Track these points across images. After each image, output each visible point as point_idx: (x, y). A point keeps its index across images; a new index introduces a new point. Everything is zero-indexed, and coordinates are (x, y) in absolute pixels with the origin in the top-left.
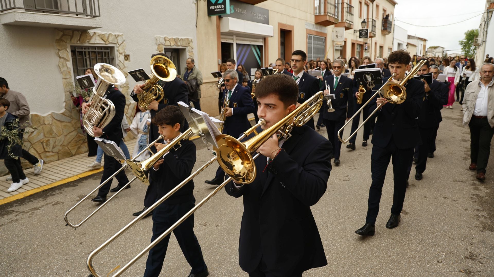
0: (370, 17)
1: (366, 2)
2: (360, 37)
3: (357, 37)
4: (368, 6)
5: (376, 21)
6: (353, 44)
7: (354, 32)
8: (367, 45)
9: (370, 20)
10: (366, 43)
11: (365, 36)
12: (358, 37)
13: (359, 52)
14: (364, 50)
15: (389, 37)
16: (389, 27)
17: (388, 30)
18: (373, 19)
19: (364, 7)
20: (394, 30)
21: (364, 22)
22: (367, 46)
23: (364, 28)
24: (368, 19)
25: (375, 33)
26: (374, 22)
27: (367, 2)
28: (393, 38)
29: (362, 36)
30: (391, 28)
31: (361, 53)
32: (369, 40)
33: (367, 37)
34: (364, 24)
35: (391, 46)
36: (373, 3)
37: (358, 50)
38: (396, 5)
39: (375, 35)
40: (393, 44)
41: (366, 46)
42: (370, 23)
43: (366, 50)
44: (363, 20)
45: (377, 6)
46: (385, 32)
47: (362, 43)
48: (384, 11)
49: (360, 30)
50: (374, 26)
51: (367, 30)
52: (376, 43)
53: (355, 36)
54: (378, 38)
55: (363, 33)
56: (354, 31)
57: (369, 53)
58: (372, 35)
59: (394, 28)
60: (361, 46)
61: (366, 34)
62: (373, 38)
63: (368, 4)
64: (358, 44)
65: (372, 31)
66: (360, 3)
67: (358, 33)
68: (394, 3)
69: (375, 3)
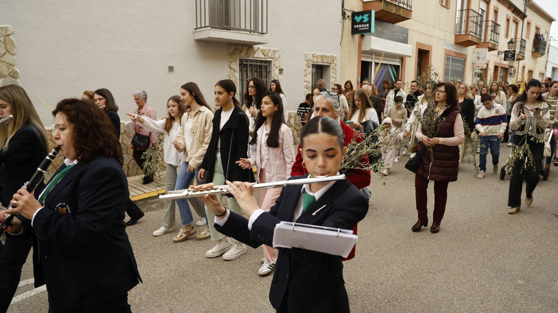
0: (519, 36)
1: (515, 20)
2: (505, 60)
3: (501, 59)
4: (517, 23)
5: (526, 41)
6: (496, 68)
7: (498, 54)
8: (512, 68)
9: (519, 40)
10: (512, 67)
11: (511, 58)
12: (503, 60)
13: (503, 77)
14: (509, 75)
15: (541, 60)
16: (542, 48)
17: (541, 51)
18: (522, 39)
19: (512, 25)
20: (548, 52)
21: (511, 42)
22: (512, 70)
23: (510, 49)
24: (516, 38)
25: (523, 55)
26: (523, 42)
27: (516, 19)
28: (547, 62)
29: (508, 58)
30: (545, 49)
31: (505, 78)
32: (515, 64)
33: (514, 60)
34: (511, 45)
35: (543, 71)
36: (523, 21)
37: (502, 75)
38: (553, 22)
39: (524, 57)
40: (546, 68)
41: (511, 70)
42: (518, 44)
43: (511, 74)
44: (509, 40)
45: (529, 24)
46: (537, 53)
47: (507, 67)
48: (537, 29)
49: (506, 52)
50: (523, 47)
51: (515, 51)
52: (524, 67)
53: (499, 58)
54: (528, 62)
55: (509, 55)
56: (499, 52)
57: (514, 78)
58: (520, 57)
59: (548, 49)
60: (506, 70)
61: (513, 56)
62: (521, 61)
63: (518, 22)
64: (501, 67)
65: (520, 52)
66: (508, 20)
67: (503, 55)
68: (550, 20)
69: (526, 20)
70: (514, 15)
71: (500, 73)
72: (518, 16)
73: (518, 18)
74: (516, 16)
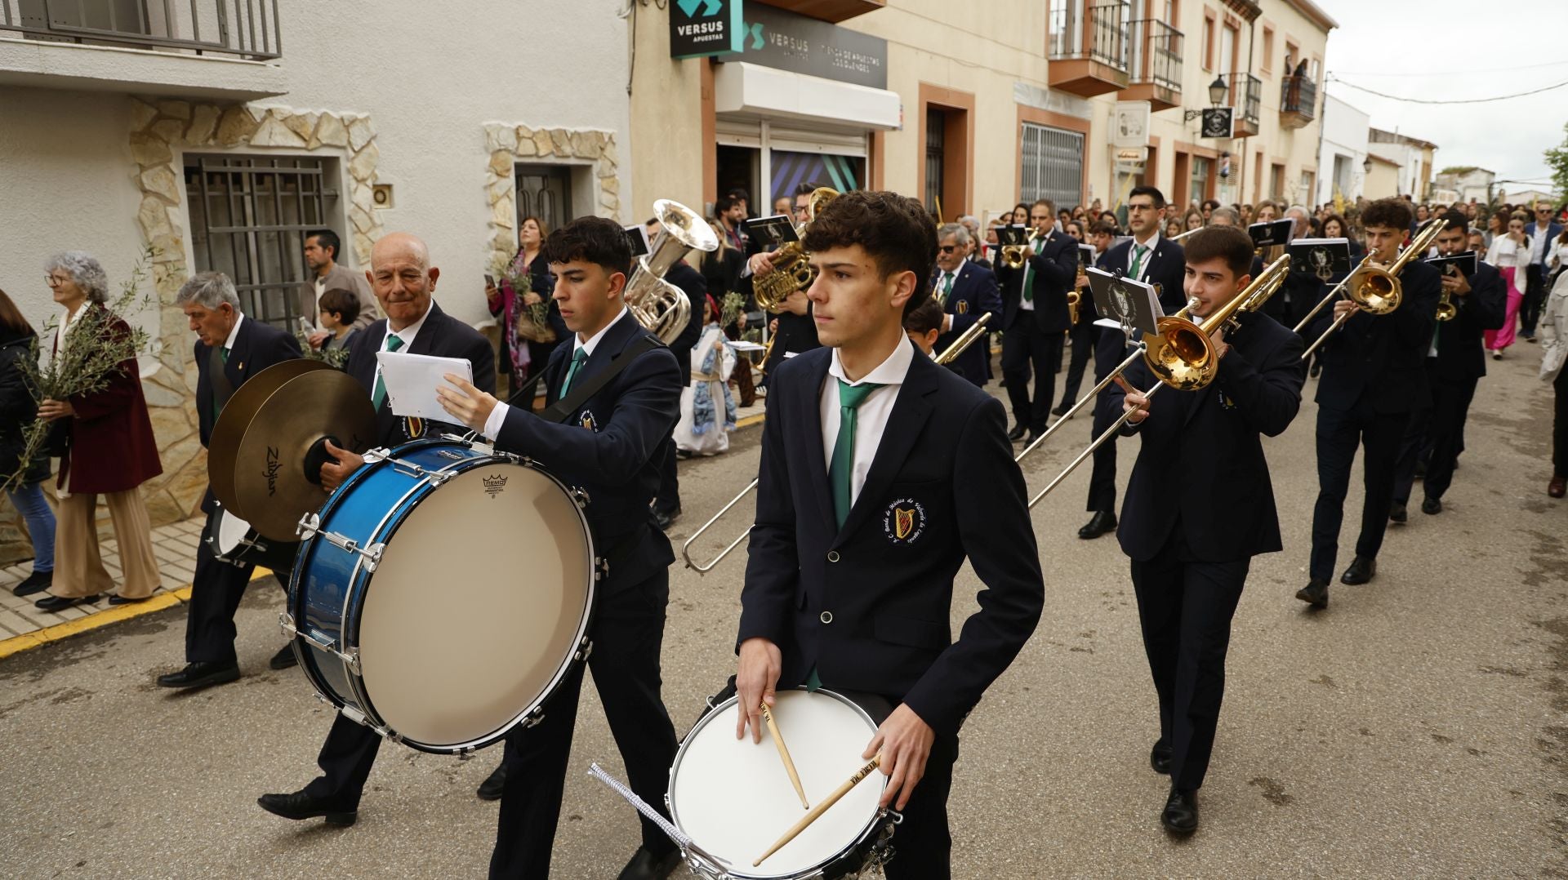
0: (1242, 67)
1: (1229, 21)
2: (1204, 135)
3: (1194, 133)
4: (1235, 32)
5: (1260, 82)
6: (1181, 158)
7: (1185, 119)
8: (1227, 159)
9: (1242, 79)
10: (1225, 155)
11: (1221, 130)
12: (1199, 135)
13: (1202, 184)
14: (1218, 178)
15: (1305, 134)
16: (1305, 102)
17: (1304, 111)
18: (1250, 77)
19: (1223, 37)
20: (1323, 112)
21: (1218, 84)
22: (1227, 165)
23: (1216, 106)
24: (1233, 74)
25: (1255, 122)
26: (1253, 84)
27: (1233, 19)
28: (1320, 140)
29: (1211, 131)
30: (1312, 105)
31: (1207, 188)
32: (1235, 146)
33: (1228, 135)
34: (1218, 92)
35: (1311, 164)
36: (1252, 24)
37: (1198, 177)
38: (1332, 31)
39: (1256, 126)
40: (1318, 158)
41: (1224, 163)
42: (1241, 89)
43: (1224, 175)
44: (1215, 78)
45: (1268, 33)
46: (1293, 119)
47: (1212, 155)
48: (1292, 48)
49: (1205, 112)
50: (1253, 98)
51: (1229, 111)
52: (1259, 155)
53: (1189, 131)
54: (1269, 138)
55: (1215, 120)
56: (1186, 112)
57: (1234, 188)
58: (1246, 127)
59: (1323, 105)
60: (1209, 163)
61: (1226, 123)
62: (1250, 139)
63: (1237, 27)
64: (1195, 156)
65: (1247, 113)
66: (1210, 22)
67: (1198, 122)
68: (1324, 25)
69: (1259, 22)
70: (1225, 6)
71: (1192, 173)
72: (1236, 9)
73: (1238, 17)
74: (1230, 11)
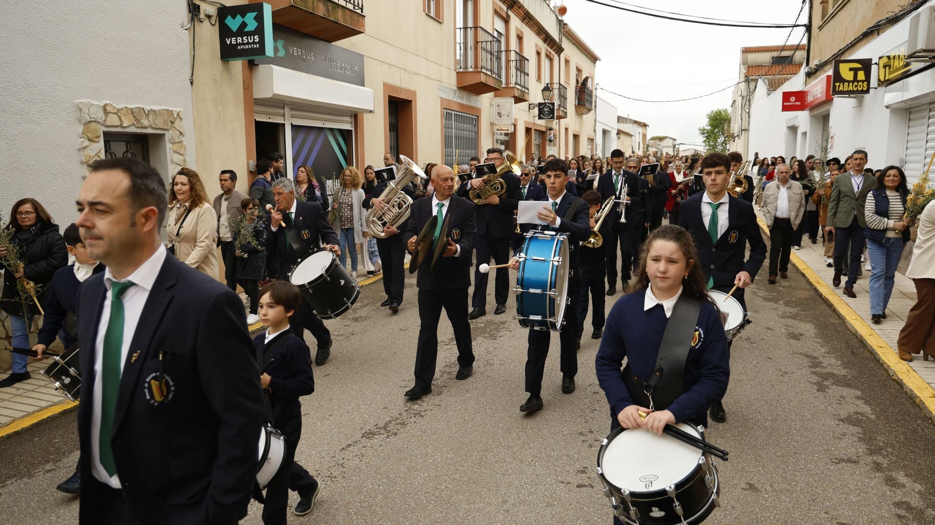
0: (556, 80)
1: (548, 54)
2: (540, 118)
3: (534, 117)
4: (551, 60)
5: (566, 89)
6: (528, 130)
7: (529, 108)
8: (552, 131)
9: (556, 86)
10: (551, 129)
11: (549, 115)
12: (537, 117)
13: (538, 146)
14: (547, 142)
15: (588, 118)
16: (587, 100)
17: (588, 105)
18: (560, 84)
19: (545, 62)
20: (595, 106)
21: (547, 89)
22: (552, 135)
23: (546, 101)
24: (552, 83)
25: (565, 110)
26: (562, 90)
27: (550, 52)
28: (595, 121)
29: (544, 116)
30: (591, 102)
31: (542, 148)
32: (554, 124)
33: (553, 118)
34: (547, 93)
35: (592, 135)
36: (559, 56)
37: (537, 142)
38: (598, 62)
39: (566, 113)
40: (595, 131)
41: (550, 134)
42: (556, 92)
43: (550, 141)
44: (543, 86)
45: (567, 62)
46: (582, 108)
47: (544, 129)
48: (579, 70)
49: (540, 104)
50: (563, 97)
51: (553, 104)
52: (567, 129)
53: (532, 116)
54: (571, 121)
55: (545, 109)
56: (530, 105)
57: (555, 148)
58: (561, 114)
59: (595, 102)
60: (542, 134)
61: (552, 111)
62: (561, 120)
63: (552, 57)
64: (535, 130)
65: (560, 106)
66: (538, 53)
67: (536, 110)
68: (594, 59)
69: (562, 55)
70: (546, 45)
71: (535, 140)
72: (551, 48)
73: (552, 51)
74: (548, 48)
